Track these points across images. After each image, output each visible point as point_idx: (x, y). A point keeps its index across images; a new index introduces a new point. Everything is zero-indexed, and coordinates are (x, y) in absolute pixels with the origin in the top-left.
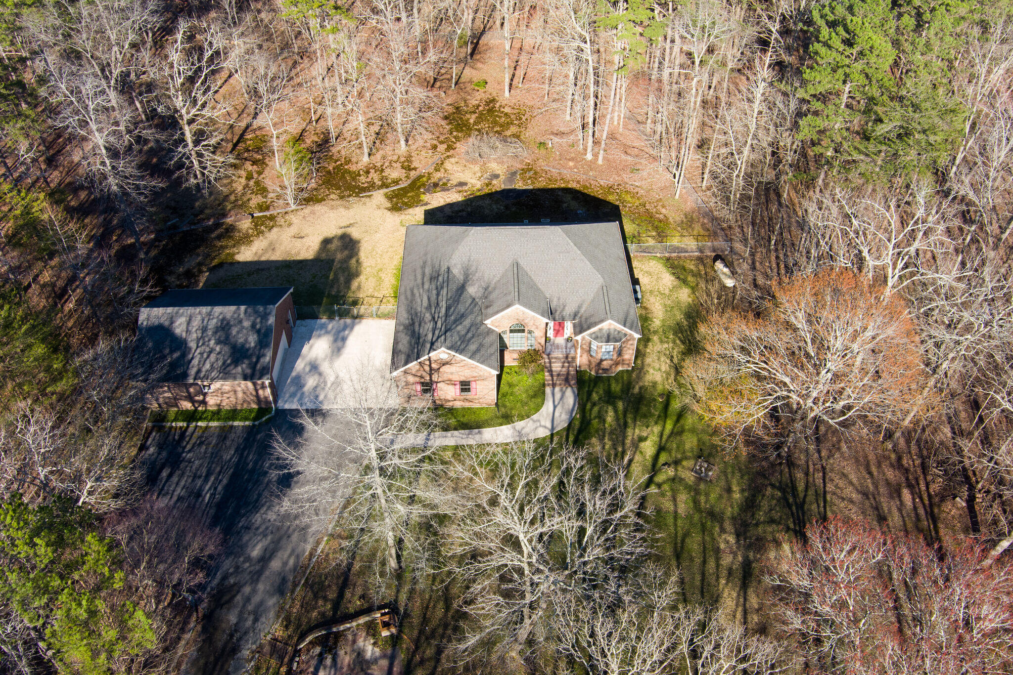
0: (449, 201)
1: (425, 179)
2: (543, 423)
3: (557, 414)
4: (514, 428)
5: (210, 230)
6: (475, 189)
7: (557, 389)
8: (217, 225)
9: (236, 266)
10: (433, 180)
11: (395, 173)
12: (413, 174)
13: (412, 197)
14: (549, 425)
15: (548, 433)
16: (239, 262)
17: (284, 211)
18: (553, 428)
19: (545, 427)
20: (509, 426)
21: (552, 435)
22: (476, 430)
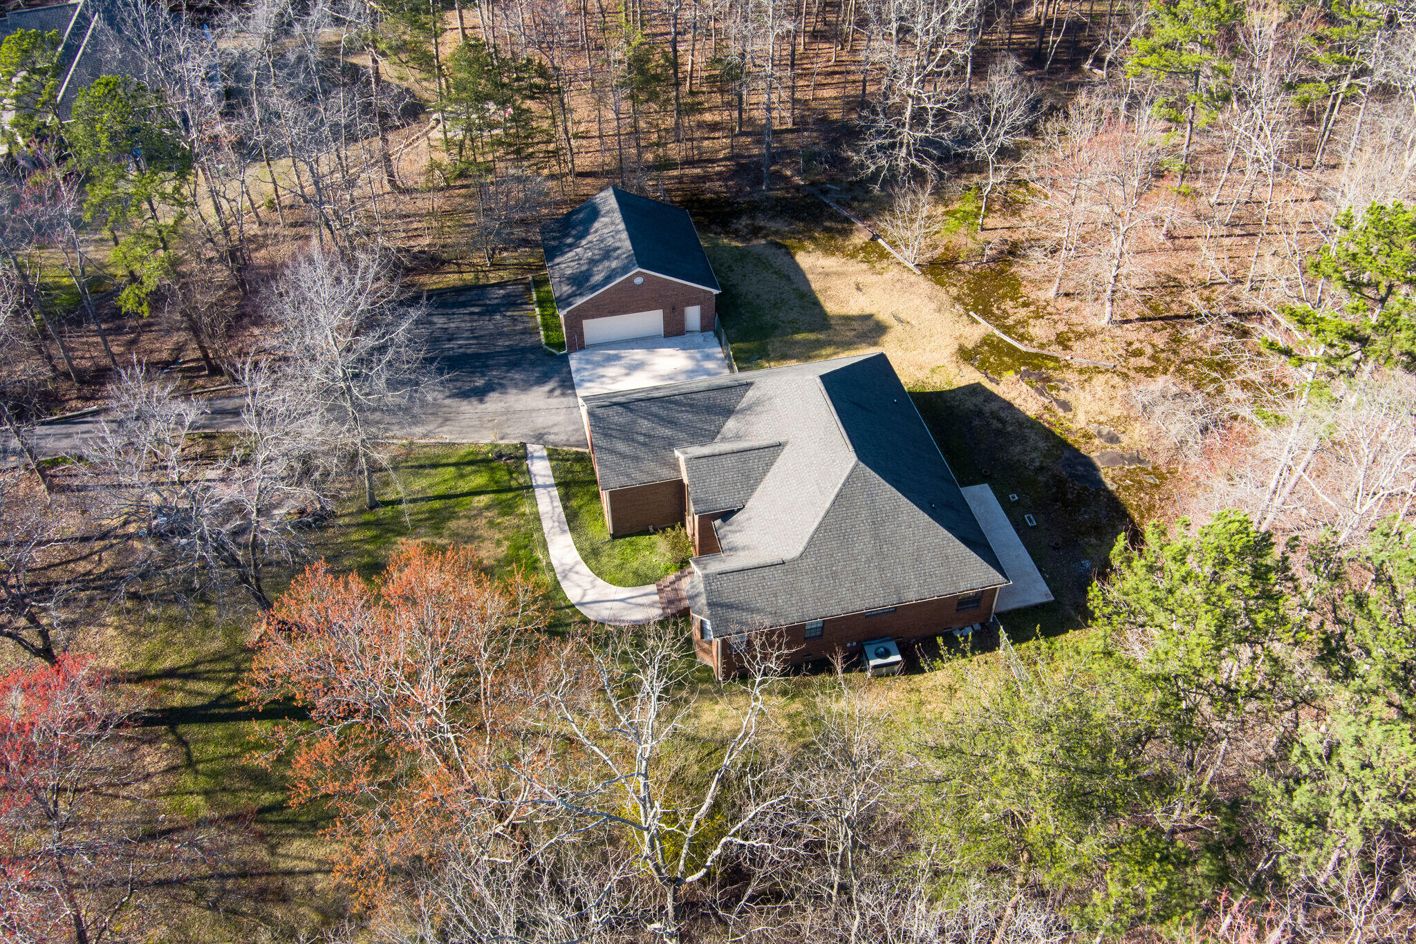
0: (1017, 403)
1: (1052, 364)
2: (589, 592)
3: (609, 605)
4: (577, 563)
5: (834, 217)
6: (1067, 424)
7: (656, 598)
8: (847, 220)
9: (786, 259)
10: (1056, 375)
11: (1040, 331)
12: (1055, 350)
13: (1003, 363)
14: (586, 599)
15: (573, 602)
16: (793, 258)
17: (901, 260)
18: (582, 604)
19: (584, 595)
20: (579, 558)
21: (573, 606)
22: (567, 528)
